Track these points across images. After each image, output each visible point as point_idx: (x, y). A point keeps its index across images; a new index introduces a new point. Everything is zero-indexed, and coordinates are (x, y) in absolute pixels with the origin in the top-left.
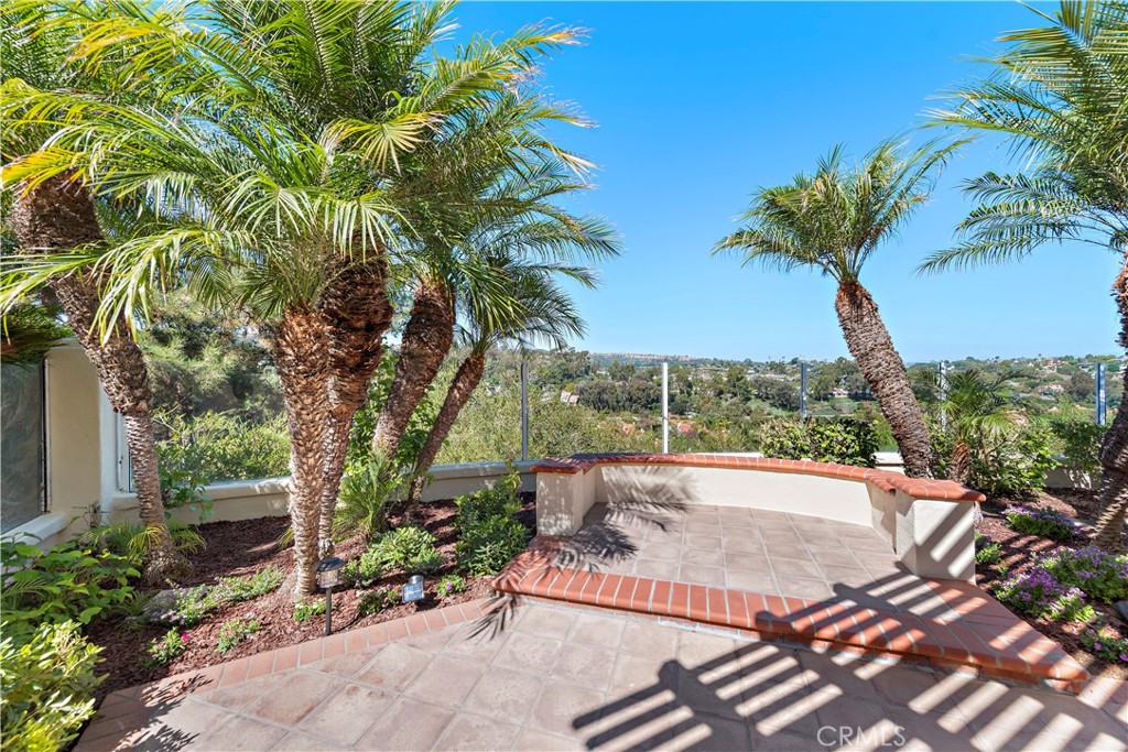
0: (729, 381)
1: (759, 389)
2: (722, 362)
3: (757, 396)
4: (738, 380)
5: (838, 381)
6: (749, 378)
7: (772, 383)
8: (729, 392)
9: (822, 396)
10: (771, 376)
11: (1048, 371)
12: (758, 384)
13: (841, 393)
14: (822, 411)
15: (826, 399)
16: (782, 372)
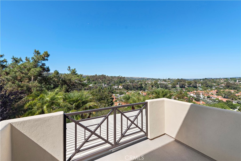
0: (154, 84)
1: (161, 86)
2: (153, 79)
4: (156, 83)
5: (177, 84)
6: (158, 83)
7: (163, 84)
8: (154, 86)
10: (164, 82)
11: (222, 81)
12: (160, 84)
13: (178, 86)
14: (174, 90)
15: (175, 88)
16: (166, 81)
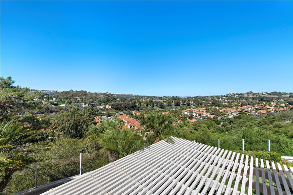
0: (150, 102)
1: (156, 104)
2: (148, 97)
3: (156, 105)
4: (152, 102)
5: (173, 101)
6: (154, 101)
7: (159, 102)
8: (150, 105)
9: (169, 105)
10: (159, 100)
11: (209, 99)
12: (156, 102)
13: (173, 104)
14: (169, 109)
15: (170, 106)
16: (161, 99)
